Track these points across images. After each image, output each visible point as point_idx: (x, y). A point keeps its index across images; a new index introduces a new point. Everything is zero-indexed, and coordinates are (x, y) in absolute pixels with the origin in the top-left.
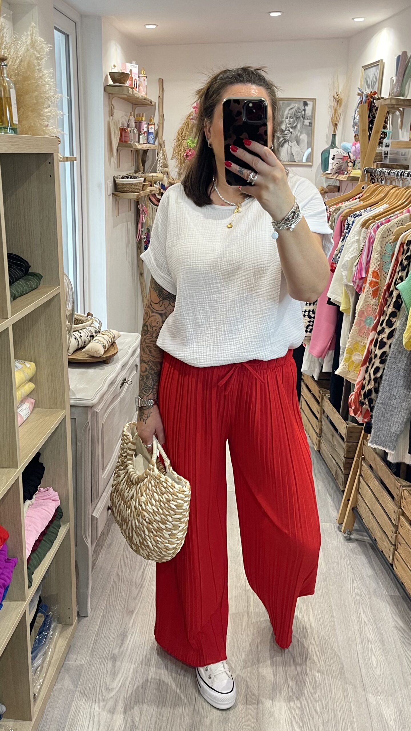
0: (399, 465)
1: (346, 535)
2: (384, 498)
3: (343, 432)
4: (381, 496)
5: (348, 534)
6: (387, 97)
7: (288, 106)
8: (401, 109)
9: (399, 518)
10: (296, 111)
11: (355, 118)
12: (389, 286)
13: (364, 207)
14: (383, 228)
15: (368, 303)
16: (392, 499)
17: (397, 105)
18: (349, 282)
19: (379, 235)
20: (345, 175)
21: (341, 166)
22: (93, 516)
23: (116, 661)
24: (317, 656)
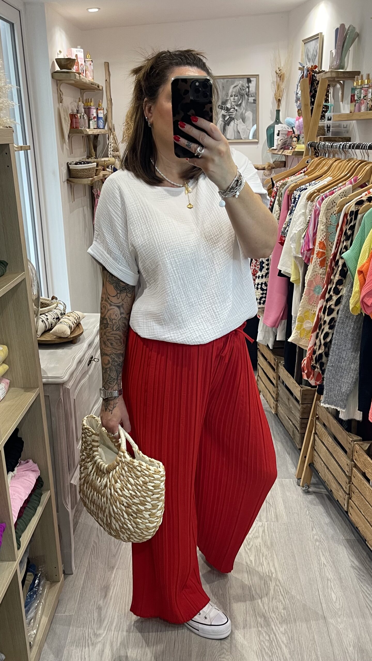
0: (350, 422)
1: (304, 488)
2: (338, 453)
3: (298, 394)
4: (334, 450)
5: (306, 488)
6: (327, 71)
7: (233, 84)
8: (341, 82)
9: (352, 470)
10: (240, 88)
11: (297, 93)
12: (335, 255)
13: (309, 181)
14: (328, 200)
15: (316, 273)
16: (344, 453)
17: (337, 77)
18: (297, 254)
19: (324, 207)
21: (285, 141)
22: (71, 484)
23: (101, 610)
24: (282, 595)
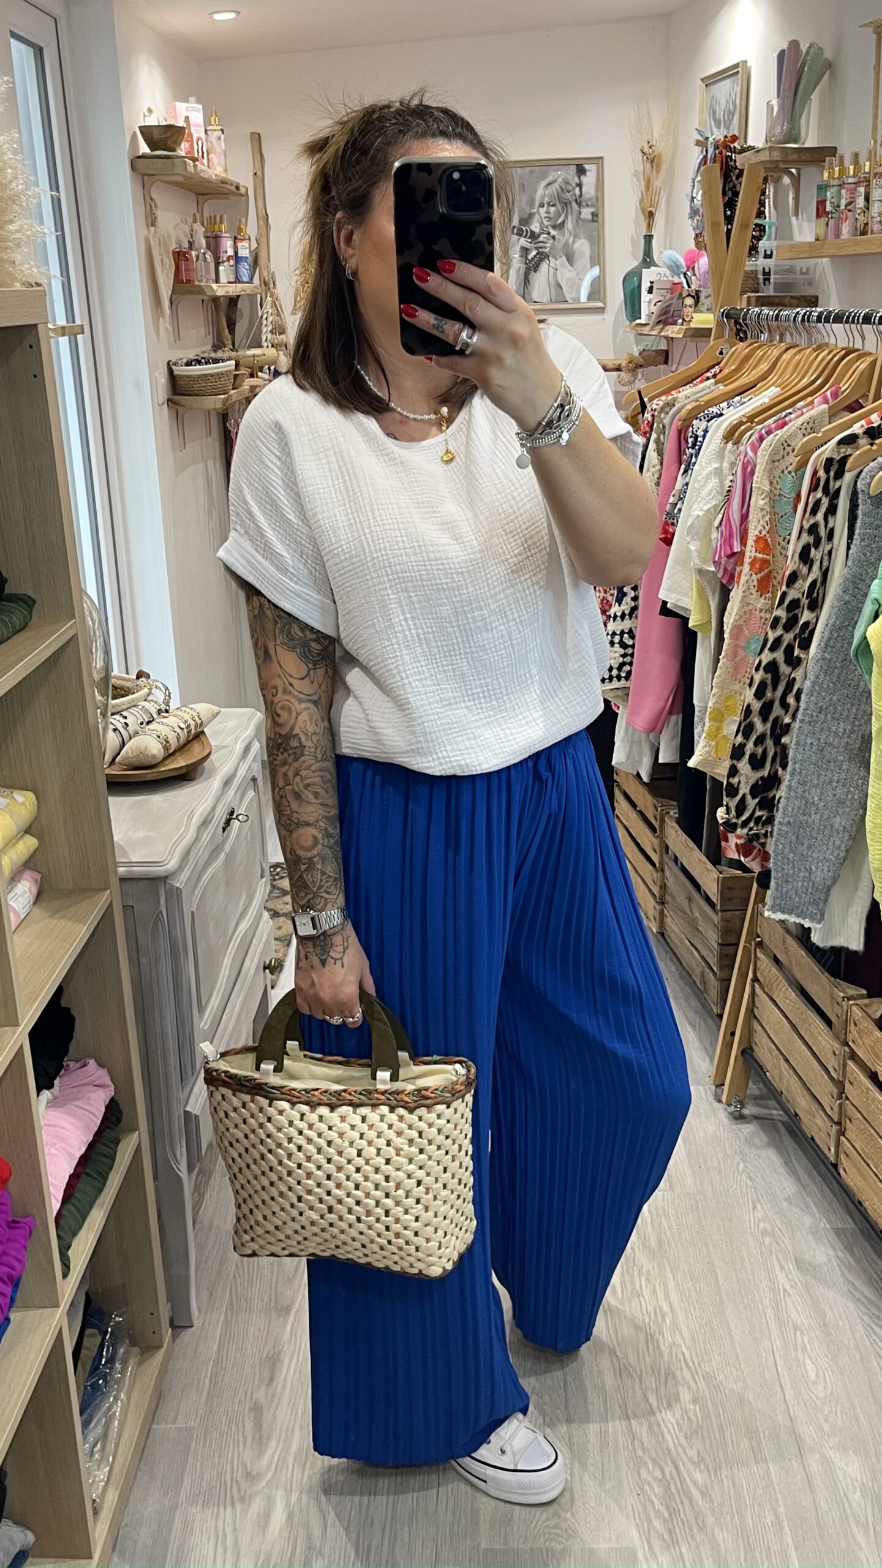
0: (837, 951)
1: (732, 1109)
2: (810, 1025)
3: (712, 890)
4: (804, 1020)
5: (736, 1106)
6: (761, 146)
7: (543, 179)
8: (793, 171)
9: (845, 1065)
10: (561, 188)
11: (693, 198)
13: (728, 396)
14: (772, 441)
15: (750, 607)
16: (827, 1028)
17: (784, 162)
18: (704, 563)
19: (765, 455)
20: (678, 327)
21: (668, 306)
22: (186, 1113)
23: (262, 1414)
24: (689, 1368)
